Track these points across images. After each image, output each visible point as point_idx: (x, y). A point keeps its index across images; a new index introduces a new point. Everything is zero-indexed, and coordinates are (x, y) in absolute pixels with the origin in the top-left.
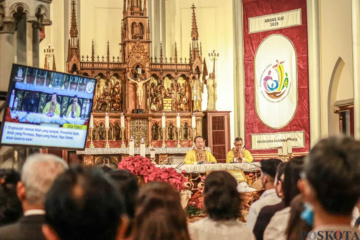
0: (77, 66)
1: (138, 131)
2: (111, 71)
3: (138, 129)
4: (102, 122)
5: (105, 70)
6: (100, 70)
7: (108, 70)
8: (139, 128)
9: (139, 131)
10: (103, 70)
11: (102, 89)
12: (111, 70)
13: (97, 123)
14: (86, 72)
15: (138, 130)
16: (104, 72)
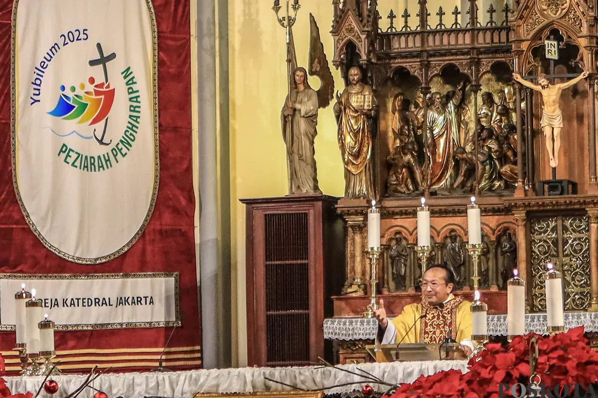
0: (359, 50)
1: (558, 256)
2: (483, 56)
3: (557, 248)
4: (453, 230)
5: (463, 54)
6: (445, 55)
7: (475, 55)
8: (560, 246)
9: (561, 255)
10: (456, 54)
11: (473, 118)
12: (481, 53)
13: (438, 233)
14: (404, 65)
15: (557, 252)
16: (462, 63)
